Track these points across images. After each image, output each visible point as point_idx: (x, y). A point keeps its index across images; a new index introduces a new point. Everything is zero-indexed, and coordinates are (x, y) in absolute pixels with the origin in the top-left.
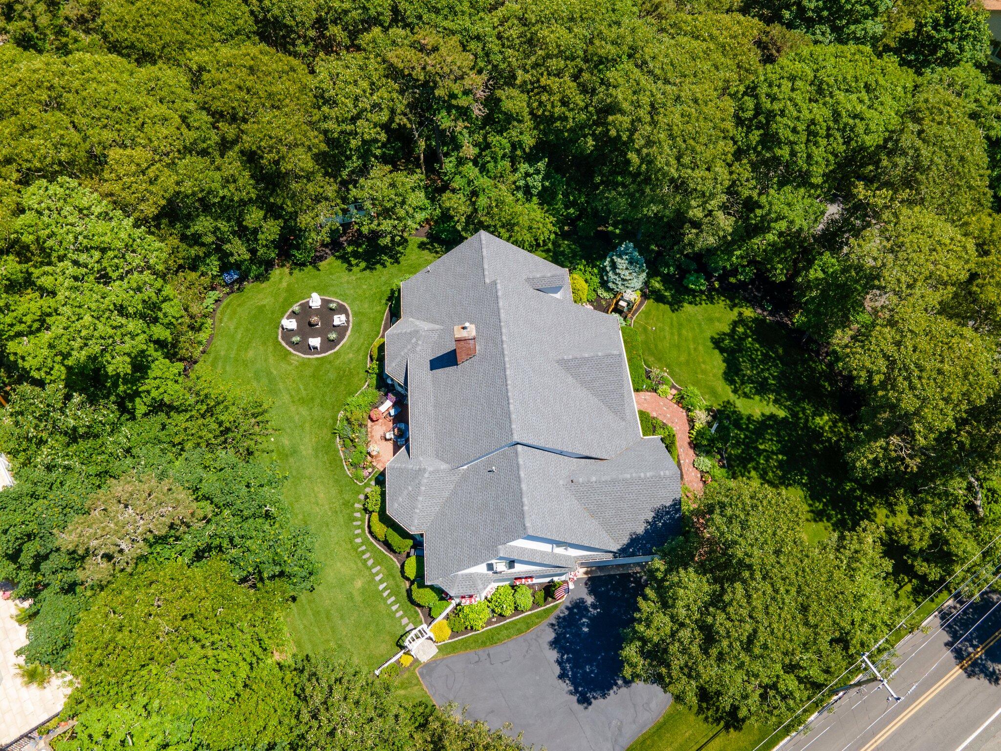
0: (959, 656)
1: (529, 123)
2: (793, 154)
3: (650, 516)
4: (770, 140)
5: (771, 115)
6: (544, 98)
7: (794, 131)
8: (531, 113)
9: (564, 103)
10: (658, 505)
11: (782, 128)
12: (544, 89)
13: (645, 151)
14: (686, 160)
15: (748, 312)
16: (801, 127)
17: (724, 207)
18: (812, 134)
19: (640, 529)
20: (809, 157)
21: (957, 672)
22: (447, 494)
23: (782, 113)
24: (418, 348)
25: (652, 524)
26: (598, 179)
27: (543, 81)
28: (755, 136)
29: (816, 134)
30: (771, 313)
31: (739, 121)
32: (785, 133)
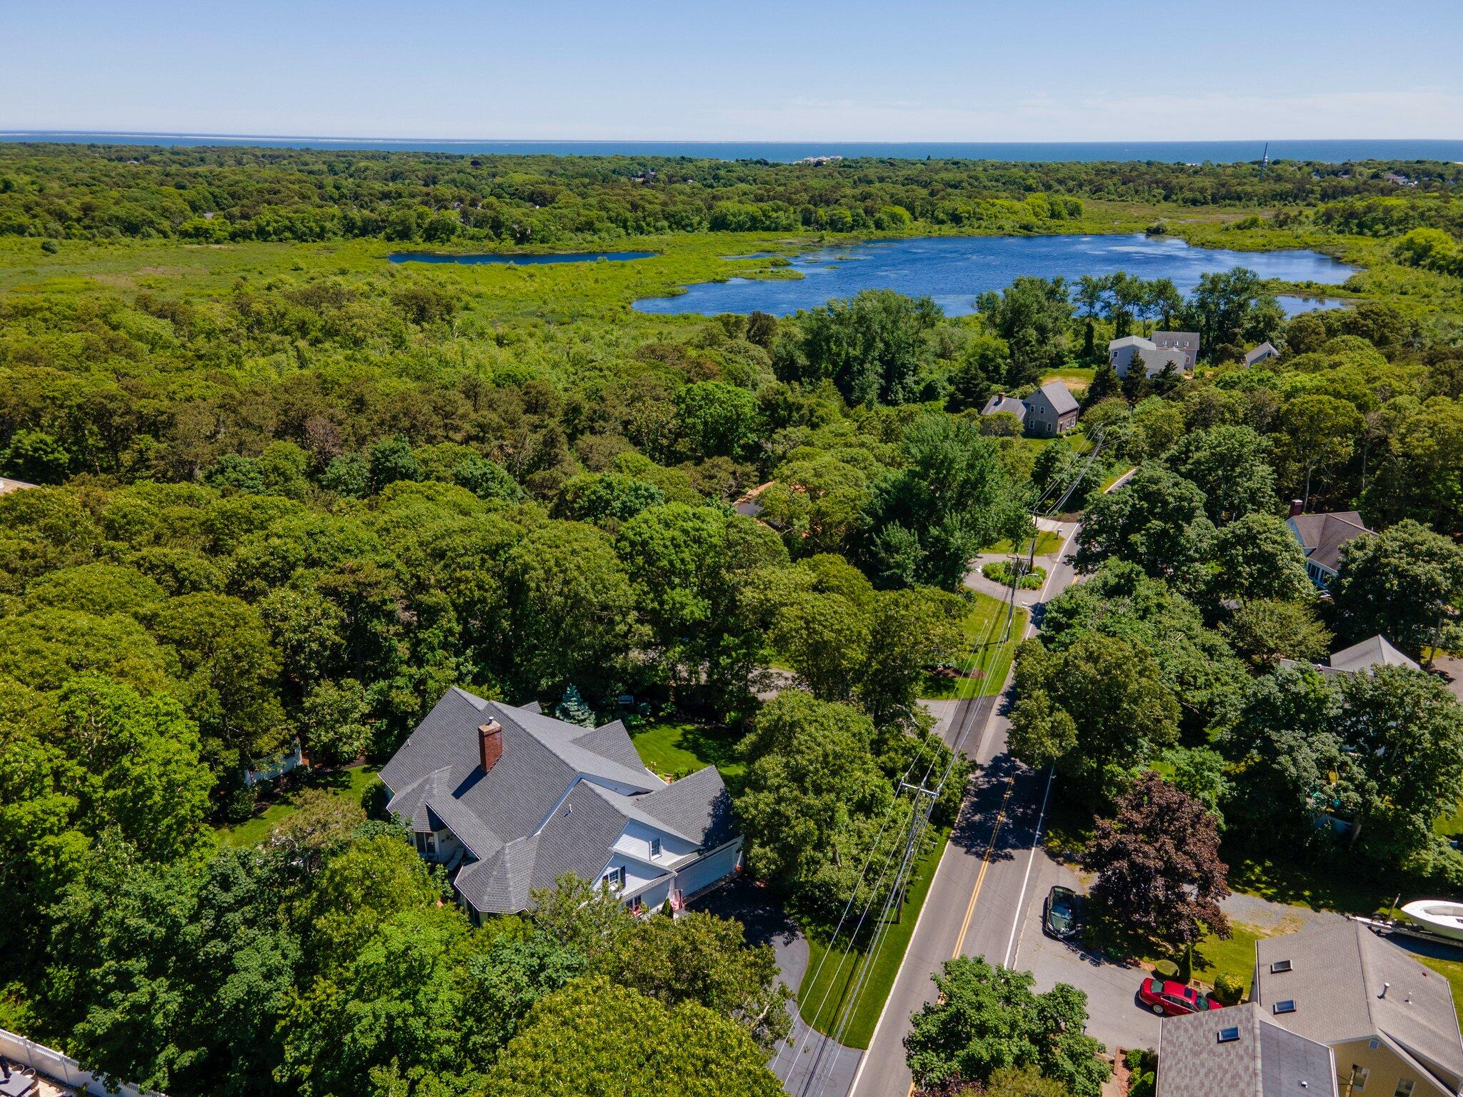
0: (980, 856)
1: (453, 614)
2: (671, 562)
3: (710, 809)
4: (651, 558)
5: (644, 544)
6: (462, 587)
7: (666, 547)
8: (453, 604)
9: (480, 587)
10: (711, 798)
11: (656, 546)
12: (459, 580)
13: (566, 590)
14: (599, 587)
15: (688, 727)
16: (668, 543)
17: (639, 621)
18: (677, 546)
19: (708, 823)
20: (683, 561)
21: (985, 865)
22: (531, 864)
23: (652, 538)
24: (435, 791)
25: (714, 816)
26: (518, 660)
27: (458, 575)
28: (640, 560)
29: (679, 546)
30: (706, 724)
31: (622, 557)
32: (660, 549)
